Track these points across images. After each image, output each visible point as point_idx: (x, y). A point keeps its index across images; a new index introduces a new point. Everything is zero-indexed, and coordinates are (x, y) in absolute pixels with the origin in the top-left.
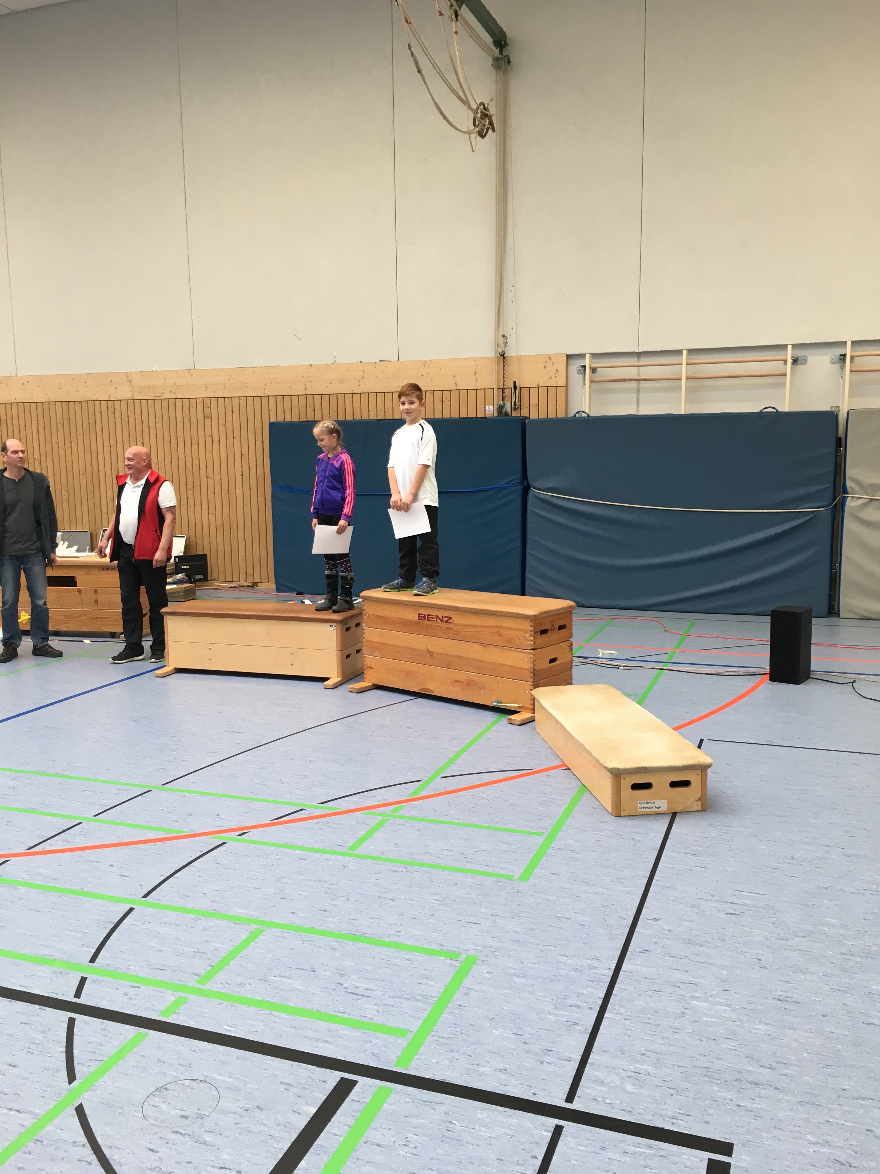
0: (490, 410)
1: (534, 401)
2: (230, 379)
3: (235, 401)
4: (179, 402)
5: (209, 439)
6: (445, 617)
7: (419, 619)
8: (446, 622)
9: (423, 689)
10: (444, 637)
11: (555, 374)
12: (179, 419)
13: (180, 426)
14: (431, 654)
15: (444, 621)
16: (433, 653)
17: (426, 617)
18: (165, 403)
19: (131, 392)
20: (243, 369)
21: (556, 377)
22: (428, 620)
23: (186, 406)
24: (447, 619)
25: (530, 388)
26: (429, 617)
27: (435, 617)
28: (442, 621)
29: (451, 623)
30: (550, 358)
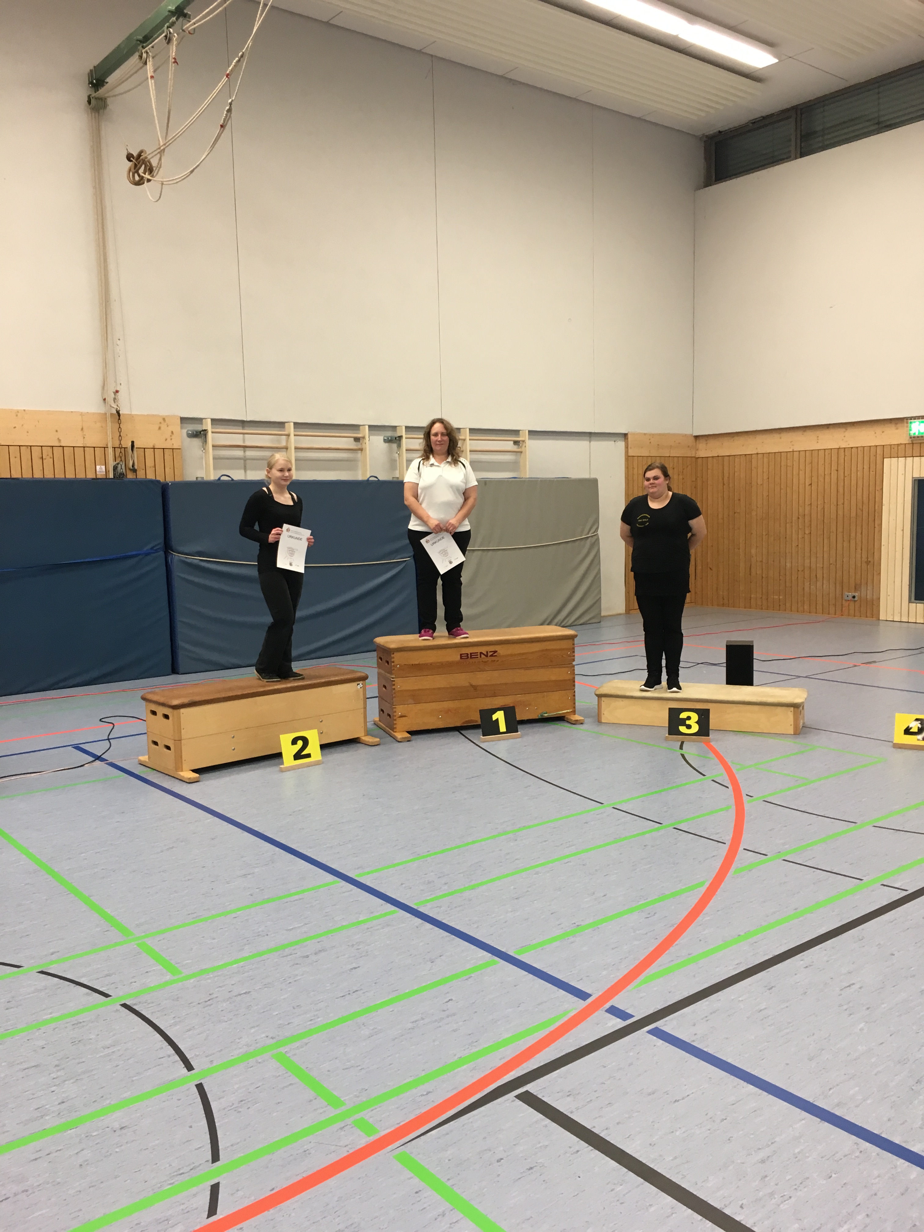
0: (101, 469)
1: (150, 462)
6: (490, 652)
7: (461, 658)
8: (492, 656)
9: (466, 722)
10: (488, 670)
11: (171, 436)
14: (475, 688)
15: (489, 655)
16: (478, 686)
17: (469, 656)
21: (171, 439)
22: (471, 658)
24: (492, 653)
25: (144, 448)
26: (472, 656)
27: (479, 654)
28: (487, 656)
29: (496, 656)
30: (164, 419)
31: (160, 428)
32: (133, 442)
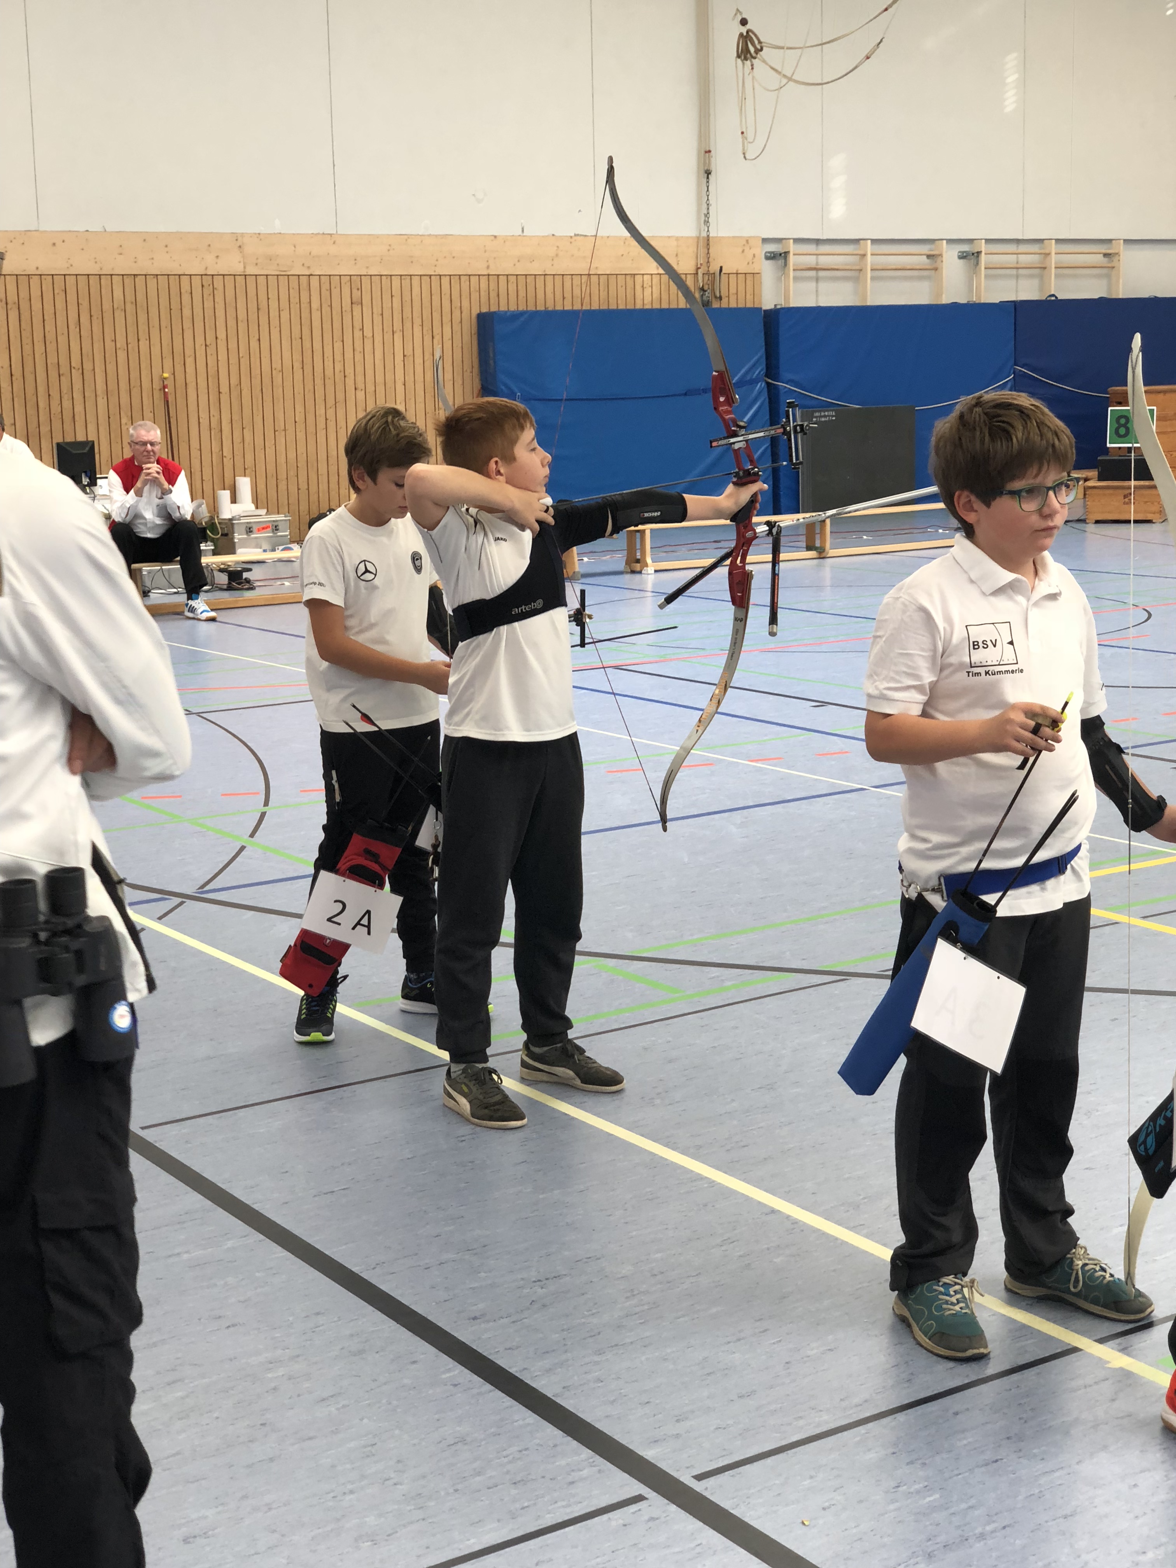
1: (733, 290)
2: (389, 250)
3: (396, 282)
4: (314, 281)
5: (358, 334)
11: (752, 259)
12: (315, 305)
13: (316, 316)
18: (294, 281)
19: (242, 264)
20: (406, 237)
21: (752, 263)
23: (325, 286)
25: (730, 274)
30: (747, 241)
31: (743, 251)
32: (721, 268)
